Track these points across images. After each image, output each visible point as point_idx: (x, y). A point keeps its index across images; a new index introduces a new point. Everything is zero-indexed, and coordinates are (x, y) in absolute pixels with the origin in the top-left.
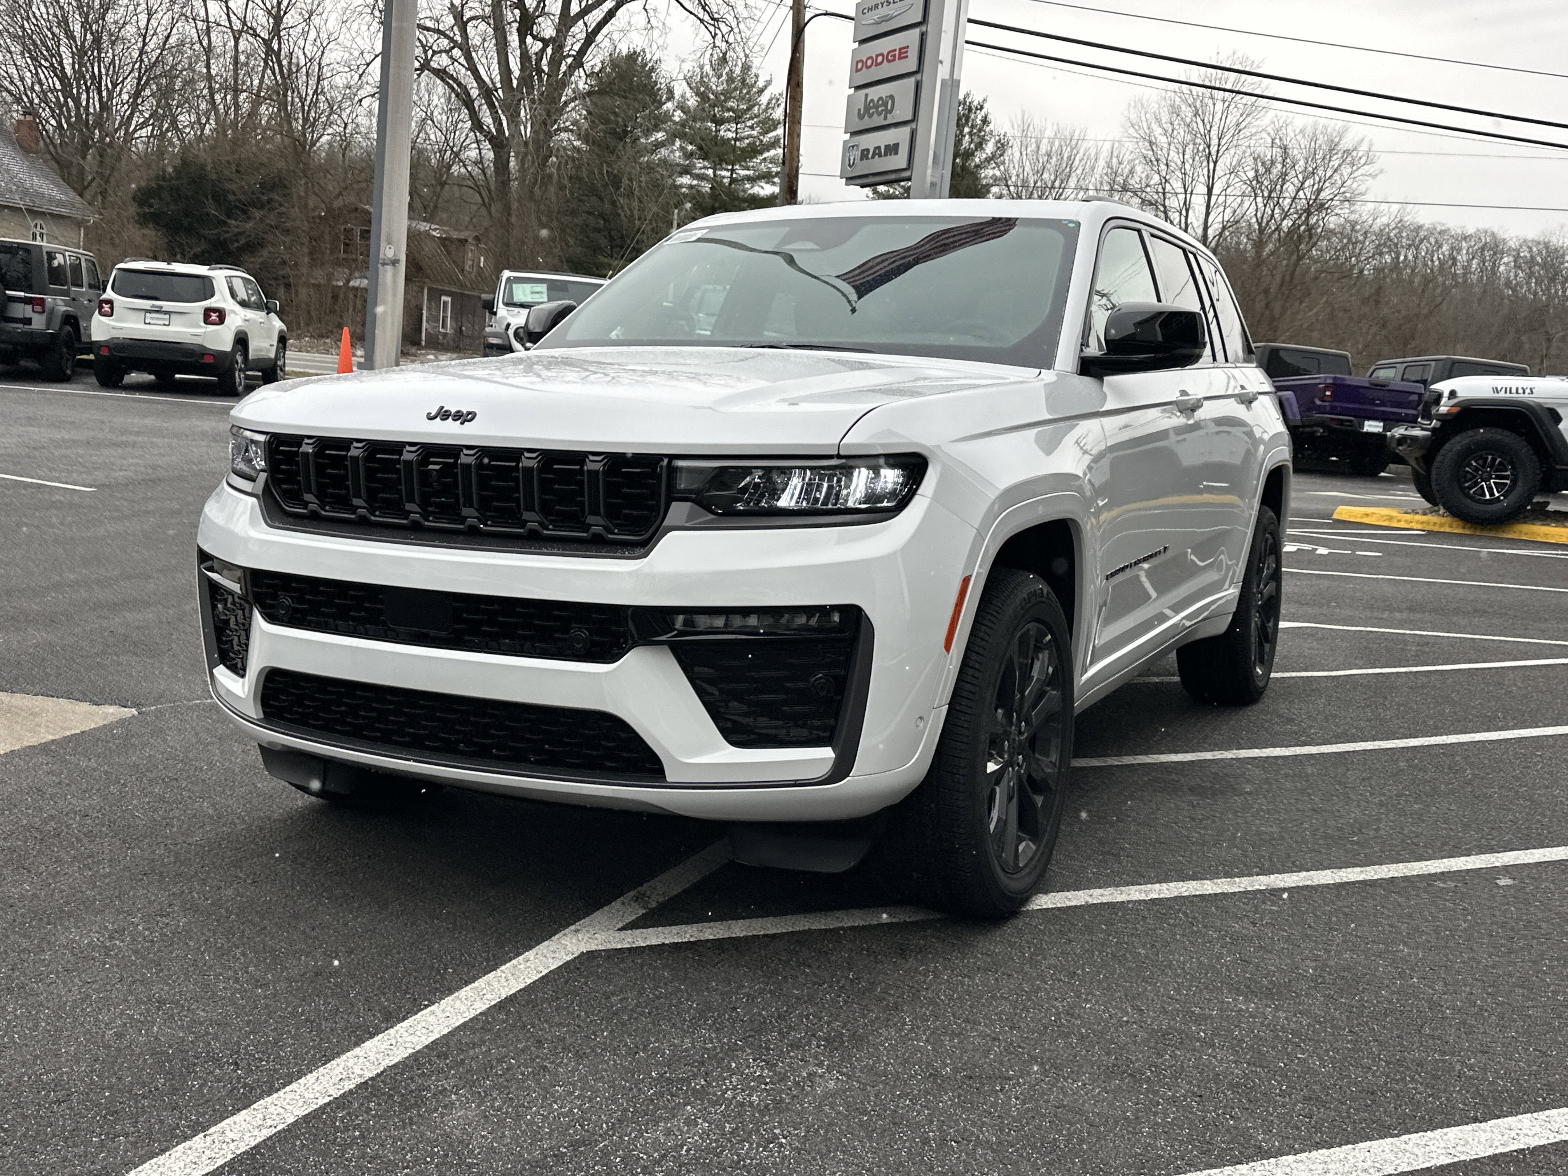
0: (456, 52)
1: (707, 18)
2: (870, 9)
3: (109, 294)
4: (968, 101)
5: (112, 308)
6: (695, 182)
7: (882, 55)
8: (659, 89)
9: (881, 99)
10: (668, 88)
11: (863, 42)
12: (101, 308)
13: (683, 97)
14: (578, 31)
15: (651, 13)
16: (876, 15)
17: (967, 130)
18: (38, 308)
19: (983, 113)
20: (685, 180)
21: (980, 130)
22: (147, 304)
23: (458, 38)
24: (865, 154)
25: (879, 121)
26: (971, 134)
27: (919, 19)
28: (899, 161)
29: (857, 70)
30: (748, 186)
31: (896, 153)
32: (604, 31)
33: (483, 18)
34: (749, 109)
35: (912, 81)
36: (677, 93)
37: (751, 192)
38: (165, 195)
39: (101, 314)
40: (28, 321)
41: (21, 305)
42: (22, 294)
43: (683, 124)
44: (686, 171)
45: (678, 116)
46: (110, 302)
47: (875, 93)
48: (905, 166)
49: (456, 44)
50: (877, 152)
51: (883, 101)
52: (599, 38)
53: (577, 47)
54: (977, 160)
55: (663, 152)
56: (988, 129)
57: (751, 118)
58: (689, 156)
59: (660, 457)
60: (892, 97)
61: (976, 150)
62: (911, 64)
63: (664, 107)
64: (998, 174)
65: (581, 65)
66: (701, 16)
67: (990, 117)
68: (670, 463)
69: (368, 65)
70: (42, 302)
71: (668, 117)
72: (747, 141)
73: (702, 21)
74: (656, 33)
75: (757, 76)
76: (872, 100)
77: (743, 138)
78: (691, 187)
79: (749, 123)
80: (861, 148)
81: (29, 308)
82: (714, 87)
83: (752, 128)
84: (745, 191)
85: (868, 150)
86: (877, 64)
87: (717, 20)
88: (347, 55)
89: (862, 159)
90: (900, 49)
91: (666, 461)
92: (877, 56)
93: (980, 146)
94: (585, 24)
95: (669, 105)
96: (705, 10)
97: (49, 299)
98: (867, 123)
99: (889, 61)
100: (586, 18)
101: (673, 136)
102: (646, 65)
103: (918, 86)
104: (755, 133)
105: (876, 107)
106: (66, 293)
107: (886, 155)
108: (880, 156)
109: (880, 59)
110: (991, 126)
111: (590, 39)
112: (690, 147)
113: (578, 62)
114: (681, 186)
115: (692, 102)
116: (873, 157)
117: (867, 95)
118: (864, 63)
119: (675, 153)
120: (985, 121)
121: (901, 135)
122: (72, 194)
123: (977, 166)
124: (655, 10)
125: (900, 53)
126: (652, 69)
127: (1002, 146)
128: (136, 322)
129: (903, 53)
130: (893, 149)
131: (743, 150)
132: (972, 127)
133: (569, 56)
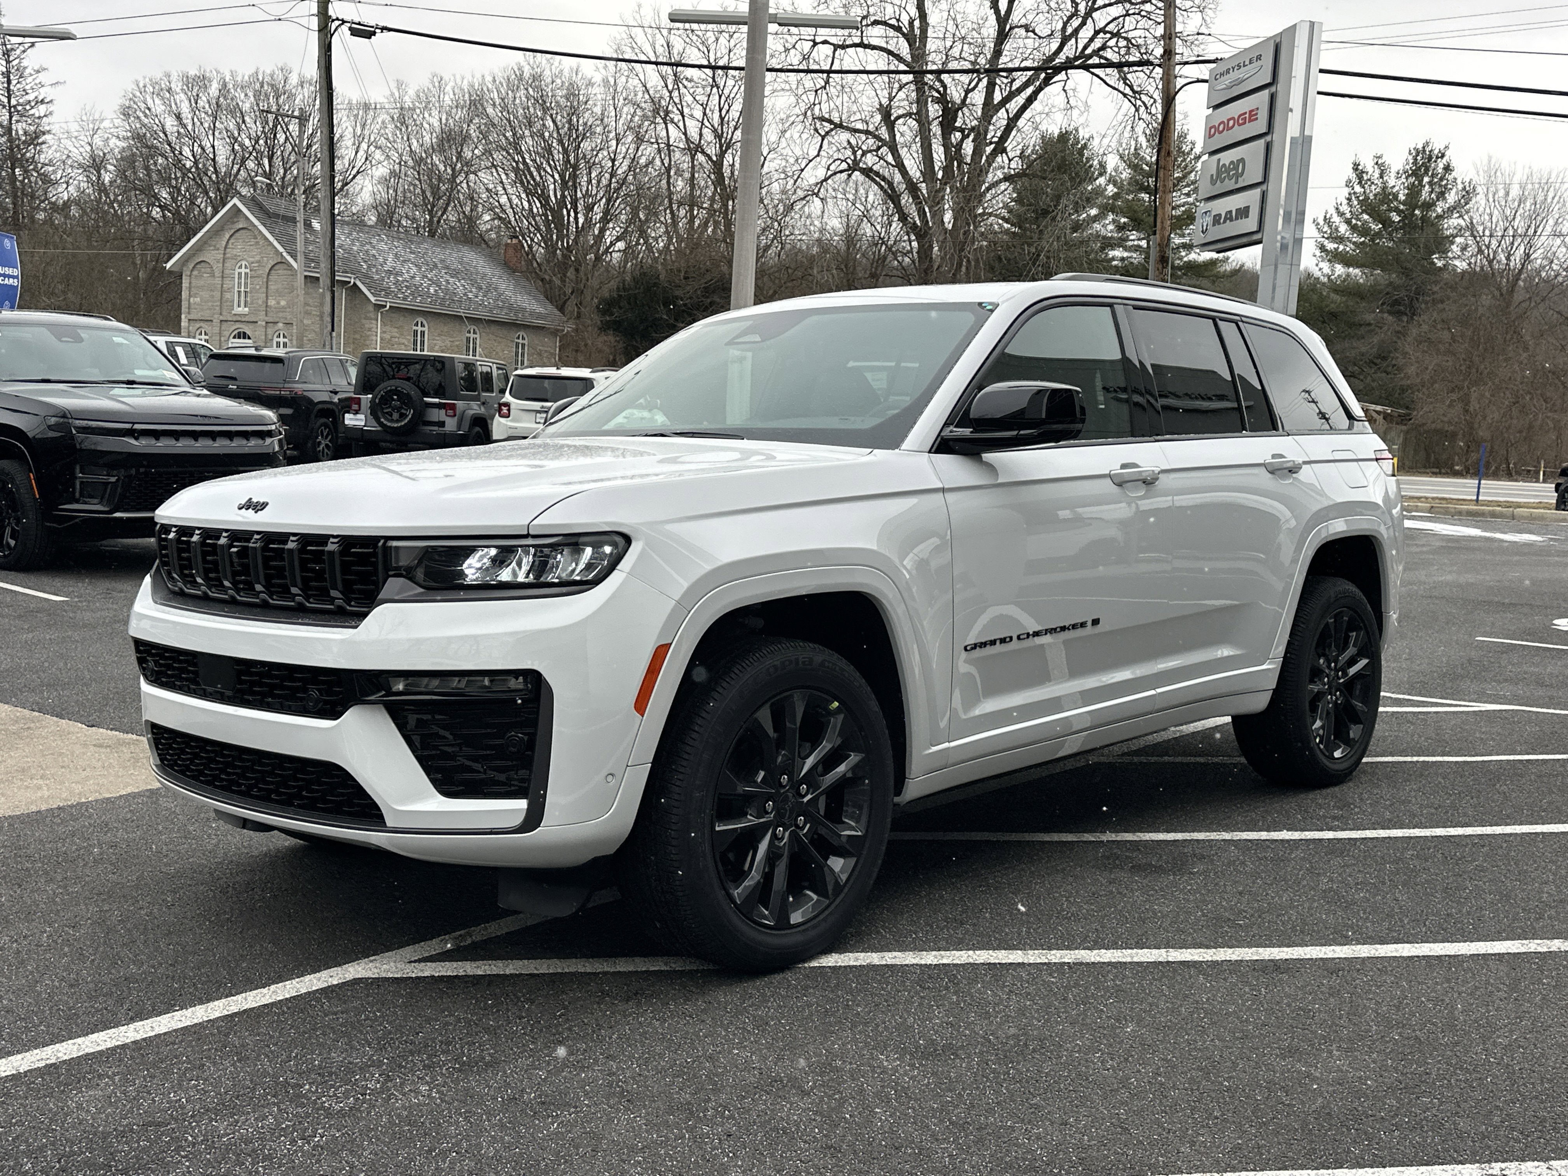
0: (884, 150)
1: (1128, 91)
2: (1222, 74)
3: (508, 398)
4: (1428, 149)
5: (509, 410)
6: (1126, 254)
7: (1233, 118)
8: (1091, 166)
9: (1232, 162)
10: (1100, 163)
11: (1216, 107)
12: (500, 410)
13: (1116, 170)
14: (1001, 118)
15: (1070, 93)
16: (1227, 80)
17: (1426, 179)
18: (450, 412)
19: (1444, 161)
20: (1118, 253)
21: (1441, 179)
22: (537, 405)
23: (885, 135)
24: (1217, 220)
25: (1230, 185)
26: (1431, 183)
27: (1268, 80)
28: (1250, 224)
29: (1210, 136)
30: (1183, 254)
31: (1247, 217)
32: (1027, 114)
33: (909, 115)
34: (1185, 177)
35: (1261, 143)
36: (1110, 168)
37: (1185, 259)
38: (624, 303)
39: (501, 416)
40: (442, 424)
41: (436, 410)
42: (437, 400)
43: (1116, 196)
44: (1121, 243)
45: (1111, 190)
46: (507, 405)
47: (1227, 157)
48: (1255, 229)
49: (884, 143)
50: (1229, 216)
51: (1235, 165)
52: (1021, 123)
53: (999, 134)
54: (1439, 210)
55: (1097, 226)
56: (1450, 177)
57: (1188, 185)
58: (1121, 228)
59: (377, 539)
60: (1242, 160)
61: (1438, 200)
62: (1260, 126)
63: (1097, 182)
64: (1463, 223)
65: (1004, 151)
66: (1122, 89)
67: (1453, 164)
68: (385, 543)
69: (802, 170)
70: (453, 407)
71: (1099, 192)
72: (1183, 209)
73: (1125, 95)
74: (1075, 112)
75: (1193, 144)
76: (1224, 165)
77: (1179, 206)
78: (1123, 259)
79: (1186, 190)
80: (1213, 213)
81: (443, 412)
82: (1148, 158)
83: (1188, 195)
84: (1181, 259)
85: (1220, 215)
86: (1229, 129)
87: (1140, 93)
88: (784, 163)
89: (1214, 225)
90: (1251, 111)
91: (382, 541)
92: (1229, 120)
93: (1442, 195)
94: (1007, 111)
95: (1102, 181)
96: (1126, 84)
97: (460, 404)
98: (1219, 188)
99: (1239, 125)
100: (1007, 106)
101: (1105, 210)
102: (1078, 142)
103: (1268, 148)
104: (1191, 200)
105: (1228, 170)
106: (476, 399)
107: (1237, 219)
108: (1231, 220)
109: (1231, 123)
110: (1454, 174)
111: (1012, 123)
112: (1123, 220)
113: (1000, 148)
114: (1113, 259)
115: (1126, 174)
116: (1225, 222)
117: (1219, 160)
118: (1216, 129)
119: (1107, 227)
120: (1448, 168)
121: (1251, 198)
122: (550, 307)
123: (1439, 217)
124: (1074, 90)
125: (1250, 116)
126: (1085, 146)
127: (1468, 194)
128: (530, 422)
129: (1252, 115)
130: (1244, 212)
131: (1178, 218)
132: (1433, 176)
133: (991, 143)
